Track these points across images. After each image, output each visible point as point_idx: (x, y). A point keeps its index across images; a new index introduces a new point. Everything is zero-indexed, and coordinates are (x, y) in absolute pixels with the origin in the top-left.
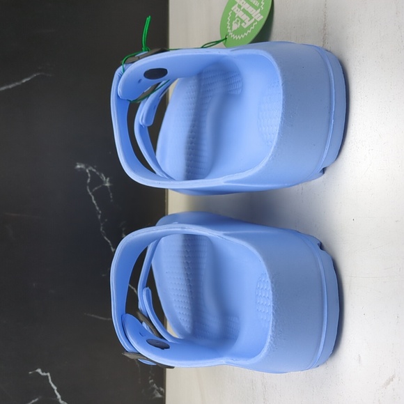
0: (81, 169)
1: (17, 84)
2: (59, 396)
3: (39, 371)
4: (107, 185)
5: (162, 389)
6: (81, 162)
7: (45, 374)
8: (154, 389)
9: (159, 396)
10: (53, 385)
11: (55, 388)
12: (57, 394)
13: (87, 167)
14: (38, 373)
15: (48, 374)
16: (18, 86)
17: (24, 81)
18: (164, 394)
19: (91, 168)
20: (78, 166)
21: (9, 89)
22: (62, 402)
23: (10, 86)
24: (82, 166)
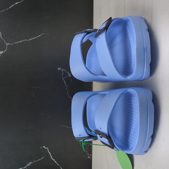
0: (60, 70)
1: (36, 37)
2: (51, 157)
3: (44, 147)
4: (70, 76)
5: (91, 155)
6: (60, 67)
7: (46, 148)
8: (88, 155)
9: (90, 158)
10: (49, 152)
11: (50, 154)
13: (62, 69)
15: (48, 148)
17: (38, 36)
18: (91, 157)
19: (63, 70)
20: (59, 69)
22: (52, 159)
23: (33, 39)
24: (60, 69)
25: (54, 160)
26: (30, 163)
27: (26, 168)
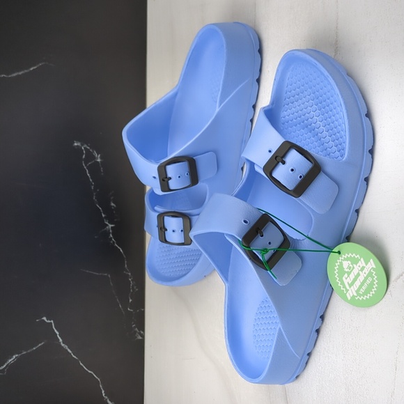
0: (77, 146)
1: (26, 71)
2: (61, 340)
3: (45, 318)
4: (99, 160)
5: (142, 332)
6: (78, 140)
7: (49, 321)
8: (136, 332)
9: (141, 338)
10: (56, 331)
11: (57, 333)
12: (60, 338)
13: (82, 145)
14: (43, 320)
15: (52, 321)
16: (26, 73)
17: (32, 69)
18: (143, 336)
19: (85, 146)
20: (76, 144)
21: (18, 76)
22: (63, 345)
23: (20, 73)
24: (79, 144)
25: (66, 347)
26: (14, 357)
27: (5, 368)
